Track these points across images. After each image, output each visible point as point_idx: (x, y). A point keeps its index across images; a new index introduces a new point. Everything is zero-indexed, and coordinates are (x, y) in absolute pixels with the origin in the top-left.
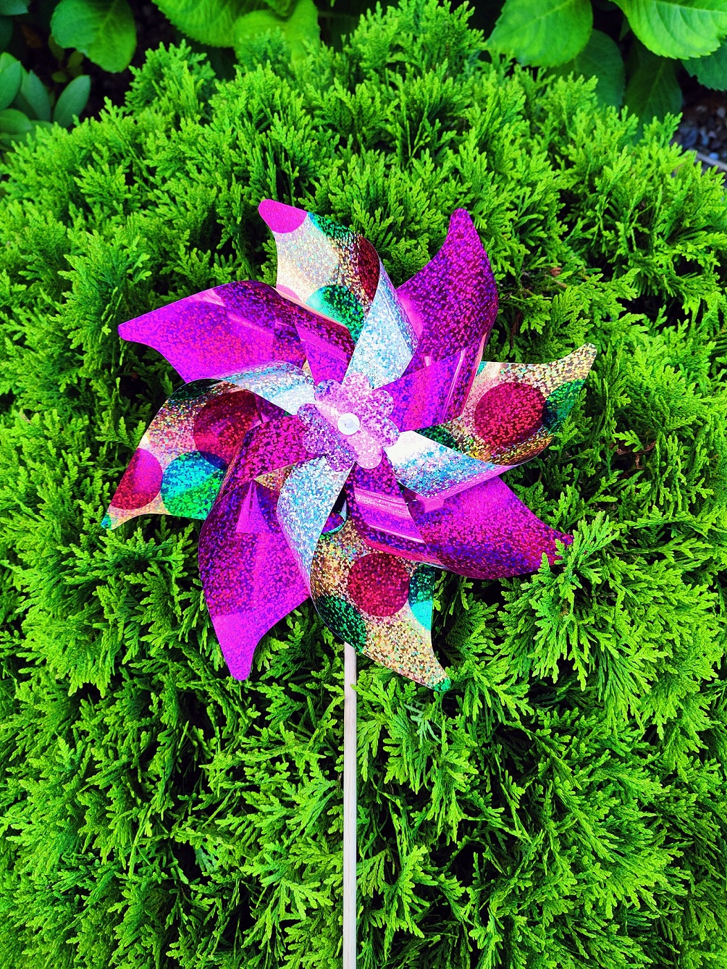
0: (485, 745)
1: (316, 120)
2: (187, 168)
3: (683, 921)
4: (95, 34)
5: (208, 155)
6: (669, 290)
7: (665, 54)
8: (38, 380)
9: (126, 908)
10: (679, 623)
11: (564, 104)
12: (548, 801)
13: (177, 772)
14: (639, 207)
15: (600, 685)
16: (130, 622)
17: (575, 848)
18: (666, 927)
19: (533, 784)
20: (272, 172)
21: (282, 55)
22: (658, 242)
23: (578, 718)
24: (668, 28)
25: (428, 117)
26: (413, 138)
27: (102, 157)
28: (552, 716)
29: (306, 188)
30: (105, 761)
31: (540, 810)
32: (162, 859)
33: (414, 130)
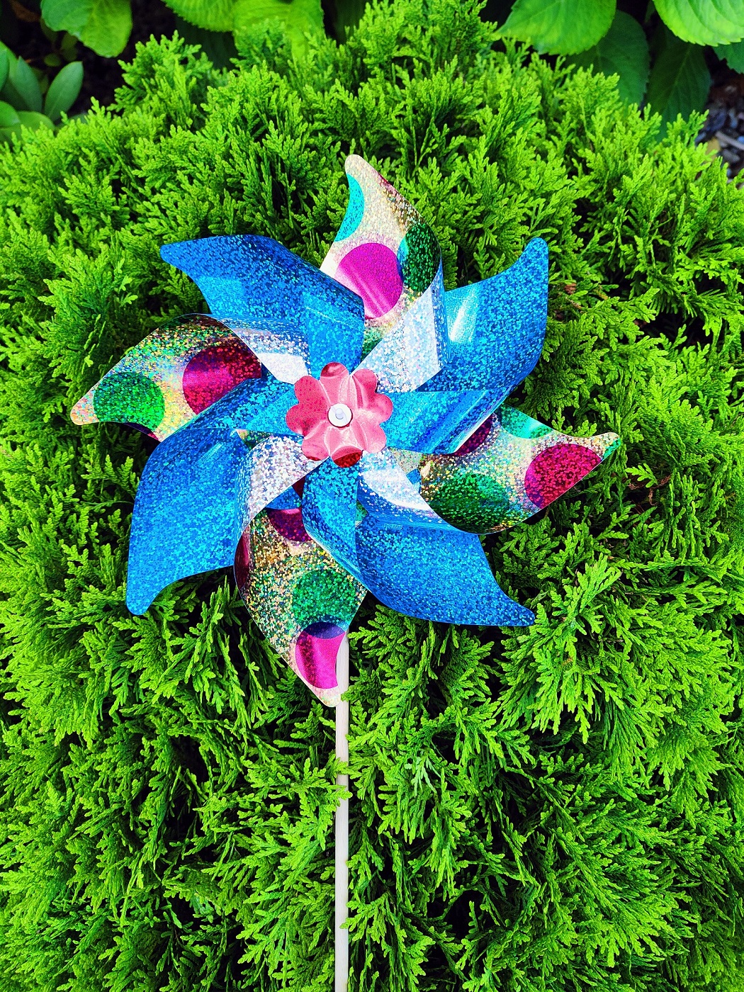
0: (486, 789)
1: (316, 124)
2: (178, 178)
3: (688, 961)
4: (88, 15)
5: (200, 165)
6: (690, 310)
7: (693, 41)
8: (19, 411)
9: (118, 953)
10: (689, 672)
11: (582, 105)
12: (550, 849)
13: (170, 815)
14: (660, 217)
15: (605, 732)
16: (119, 668)
17: (577, 897)
18: (671, 967)
19: (535, 833)
20: (267, 185)
21: (282, 47)
22: (680, 256)
23: (583, 765)
24: (696, 12)
25: (435, 122)
26: (419, 142)
27: (89, 162)
28: (556, 761)
29: (305, 200)
30: (94, 810)
31: (541, 858)
32: (155, 901)
33: (420, 134)
